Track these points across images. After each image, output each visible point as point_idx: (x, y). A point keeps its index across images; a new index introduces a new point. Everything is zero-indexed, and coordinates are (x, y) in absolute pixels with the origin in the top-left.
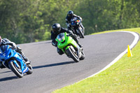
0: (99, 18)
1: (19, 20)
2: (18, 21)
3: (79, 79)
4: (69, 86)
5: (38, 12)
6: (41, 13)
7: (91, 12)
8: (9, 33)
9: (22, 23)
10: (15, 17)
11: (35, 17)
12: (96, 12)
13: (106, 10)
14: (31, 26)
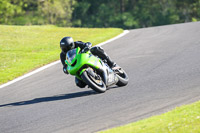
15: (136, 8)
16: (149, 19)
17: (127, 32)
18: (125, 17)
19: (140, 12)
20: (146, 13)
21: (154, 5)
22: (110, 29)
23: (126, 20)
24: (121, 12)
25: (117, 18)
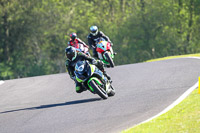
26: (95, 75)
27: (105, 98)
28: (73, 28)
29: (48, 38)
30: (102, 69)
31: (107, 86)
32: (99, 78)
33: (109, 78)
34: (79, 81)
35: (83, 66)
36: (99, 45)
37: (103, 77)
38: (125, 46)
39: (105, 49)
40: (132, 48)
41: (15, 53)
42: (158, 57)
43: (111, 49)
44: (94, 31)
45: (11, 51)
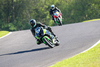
0: (89, 10)
1: (32, 12)
2: (30, 13)
3: (75, 54)
4: (67, 59)
5: (45, 6)
6: (47, 7)
7: (83, 6)
8: (24, 21)
9: (34, 14)
10: (29, 10)
11: (43, 9)
12: (87, 6)
13: (93, 5)
14: (40, 16)
15: (15, 21)
16: (22, 26)
17: (11, 33)
18: (10, 26)
19: (17, 23)
20: (20, 23)
21: (24, 20)
22: (3, 31)
23: (10, 27)
24: (8, 23)
25: (6, 26)
26: (46, 35)
27: (52, 47)
28: (46, 5)
29: (34, 10)
30: (51, 31)
31: (54, 40)
32: (49, 36)
33: (55, 36)
34: (38, 38)
35: (39, 30)
36: (55, 14)
37: (51, 35)
38: (72, 14)
39: (58, 16)
40: (76, 15)
41: (17, 18)
42: (89, 20)
43: (61, 16)
44: (53, 8)
45: (16, 17)
